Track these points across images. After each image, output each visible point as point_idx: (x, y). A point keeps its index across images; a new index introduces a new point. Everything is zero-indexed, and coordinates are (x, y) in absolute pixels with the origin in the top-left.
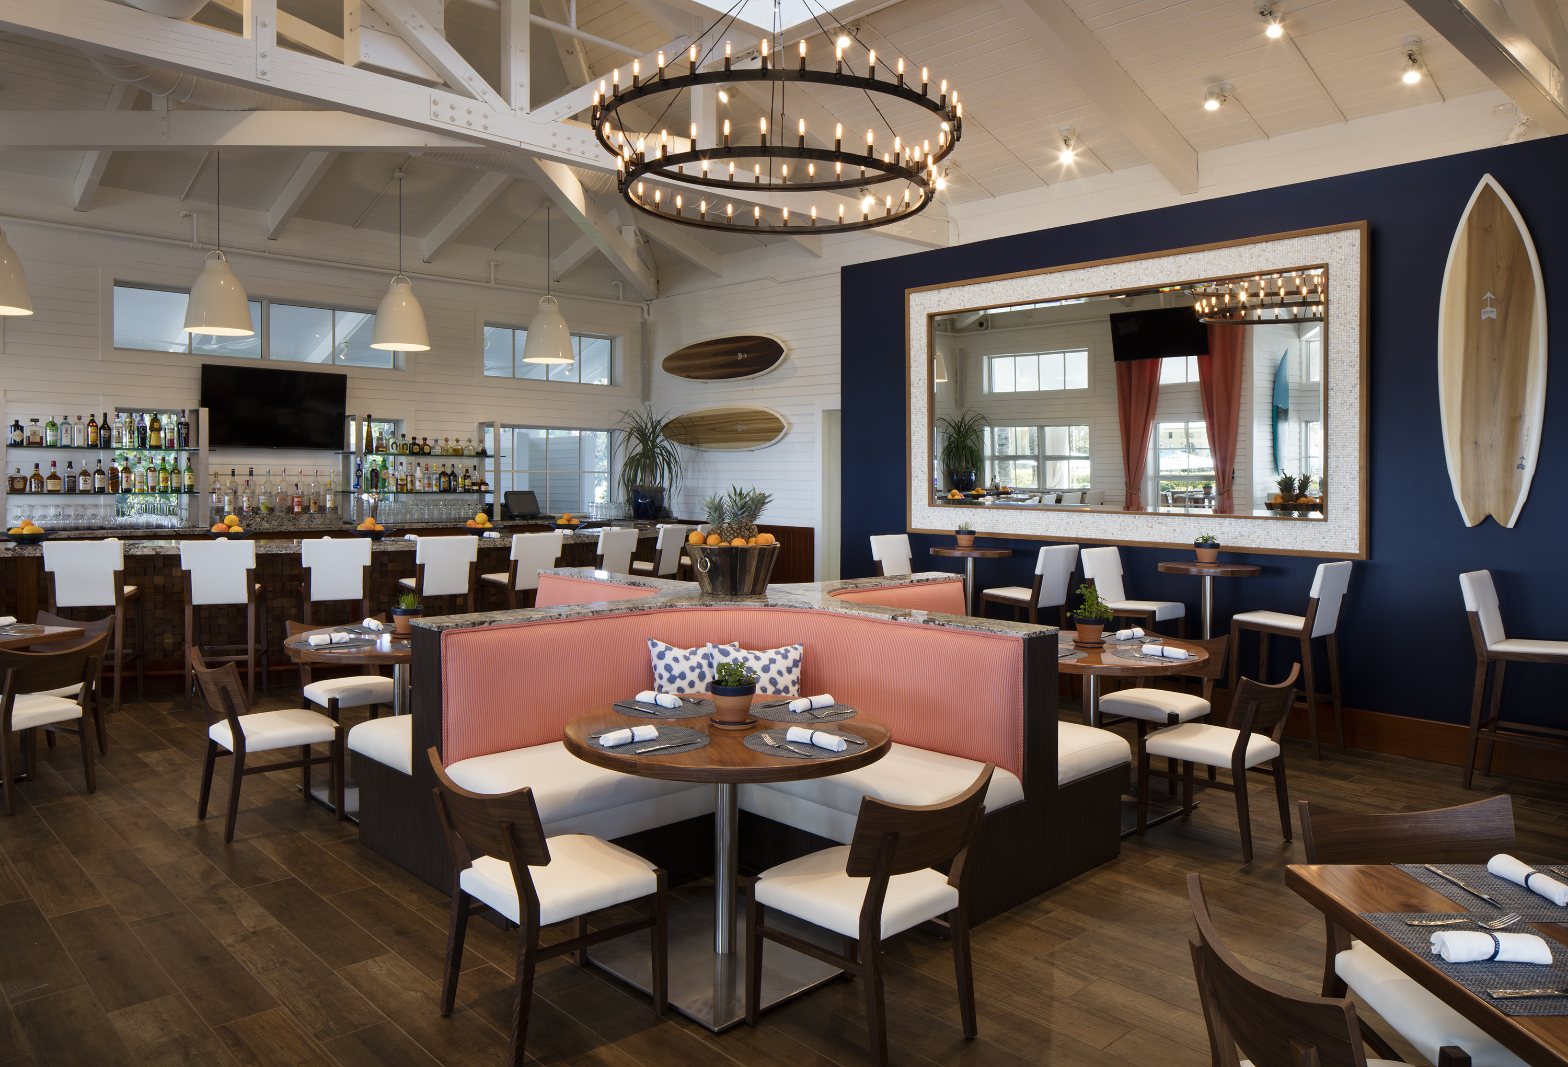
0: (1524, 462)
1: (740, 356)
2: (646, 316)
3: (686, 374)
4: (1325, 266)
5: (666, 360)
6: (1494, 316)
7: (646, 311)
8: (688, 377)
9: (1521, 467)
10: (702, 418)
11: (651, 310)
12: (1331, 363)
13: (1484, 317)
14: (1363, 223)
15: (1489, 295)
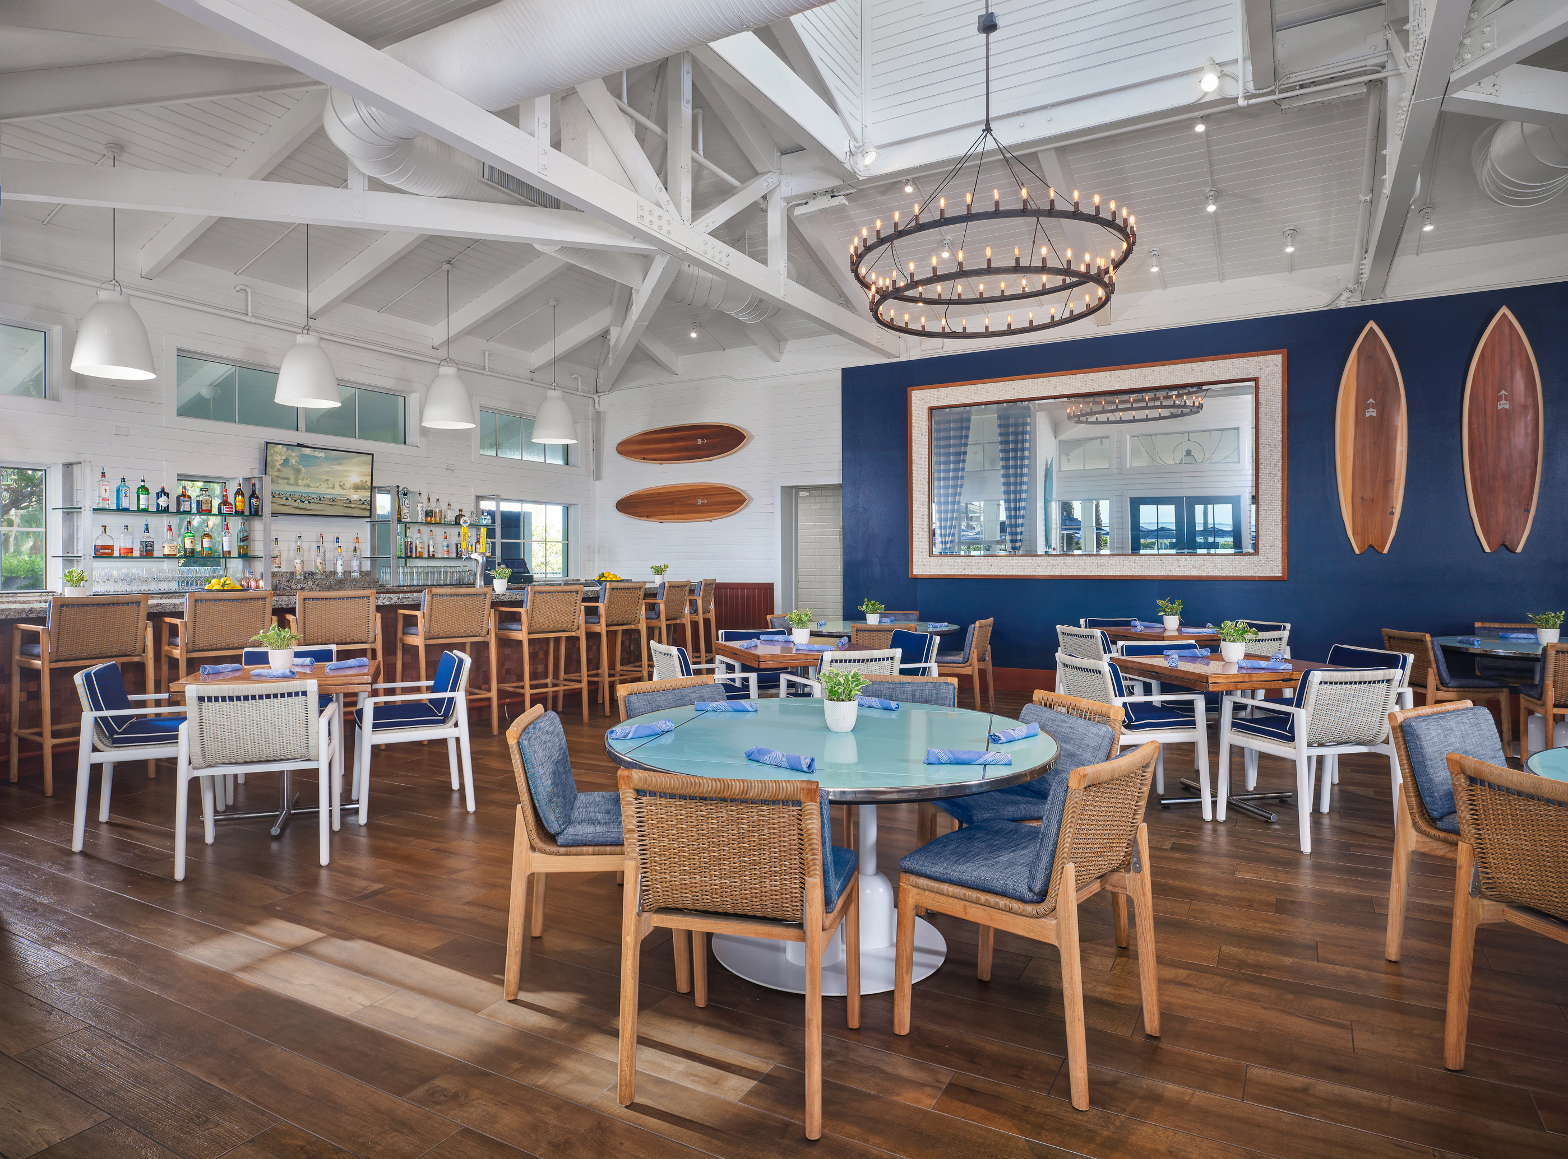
0: (1394, 510)
1: (700, 442)
2: (597, 406)
3: (642, 457)
4: (1256, 380)
5: (620, 444)
6: (1374, 414)
7: (597, 402)
8: (644, 459)
9: (1392, 513)
10: (659, 494)
11: (601, 401)
12: (1261, 446)
13: (1368, 415)
14: (1285, 351)
15: (1371, 400)
